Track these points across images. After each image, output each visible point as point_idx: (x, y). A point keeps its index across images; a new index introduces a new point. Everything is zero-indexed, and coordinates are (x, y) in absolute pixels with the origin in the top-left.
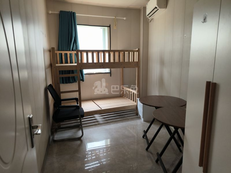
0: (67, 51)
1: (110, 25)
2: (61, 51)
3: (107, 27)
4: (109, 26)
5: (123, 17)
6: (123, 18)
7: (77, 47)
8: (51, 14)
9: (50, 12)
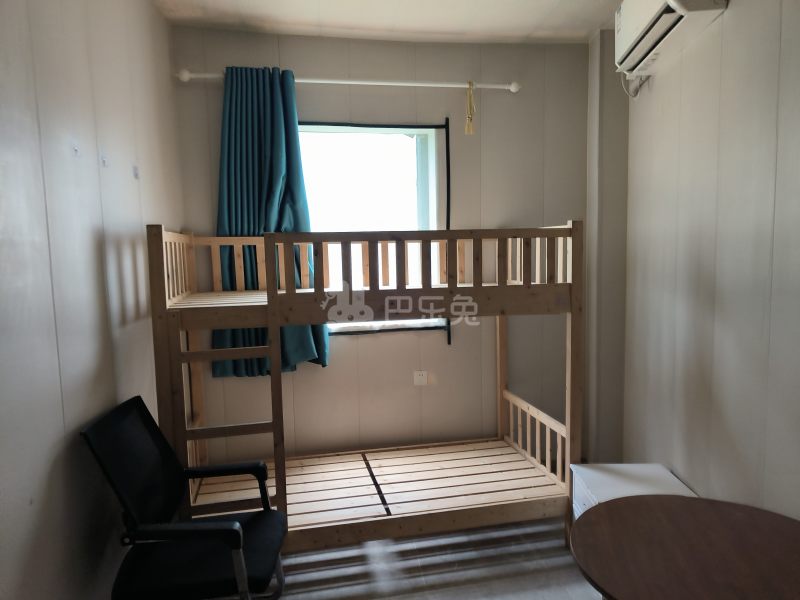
0: (254, 235)
1: (447, 120)
2: (231, 235)
3: (433, 131)
4: (443, 123)
5: (505, 83)
6: (506, 87)
7: (298, 218)
8: (192, 83)
9: (186, 76)
